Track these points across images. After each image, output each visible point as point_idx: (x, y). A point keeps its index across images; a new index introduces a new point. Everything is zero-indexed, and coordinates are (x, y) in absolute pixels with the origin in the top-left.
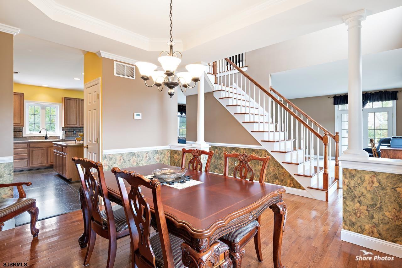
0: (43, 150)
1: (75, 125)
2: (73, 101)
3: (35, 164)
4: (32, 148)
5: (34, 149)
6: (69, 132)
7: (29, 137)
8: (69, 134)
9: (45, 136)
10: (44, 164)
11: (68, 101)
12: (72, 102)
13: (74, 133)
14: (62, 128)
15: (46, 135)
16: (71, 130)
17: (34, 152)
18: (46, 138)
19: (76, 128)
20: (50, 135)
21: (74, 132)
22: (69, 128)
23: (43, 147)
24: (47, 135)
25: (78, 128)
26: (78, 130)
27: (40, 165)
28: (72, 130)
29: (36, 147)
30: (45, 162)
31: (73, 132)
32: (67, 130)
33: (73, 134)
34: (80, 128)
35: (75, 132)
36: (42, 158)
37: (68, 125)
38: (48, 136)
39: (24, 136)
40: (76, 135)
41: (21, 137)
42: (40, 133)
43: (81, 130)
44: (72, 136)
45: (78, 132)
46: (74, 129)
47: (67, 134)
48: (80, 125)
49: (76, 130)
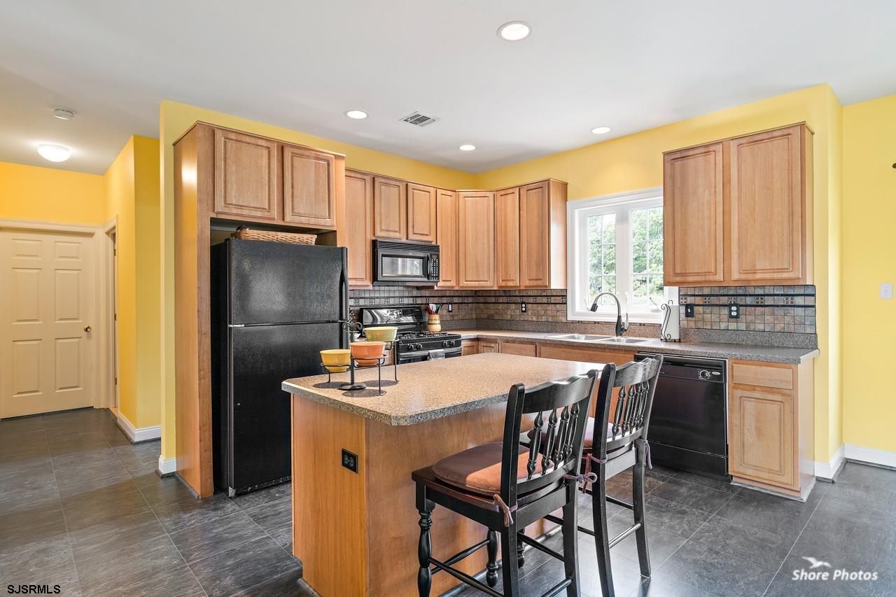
1: (712, 278)
2: (701, 158)
6: (708, 310)
7: (582, 322)
8: (708, 316)
9: (615, 320)
11: (678, 163)
12: (695, 164)
13: (731, 317)
14: (680, 288)
15: (619, 317)
16: (714, 300)
18: (619, 328)
19: (740, 292)
20: (631, 320)
21: (731, 311)
22: (706, 291)
24: (623, 319)
25: (751, 291)
26: (749, 300)
28: (724, 300)
31: (725, 311)
32: (698, 300)
33: (726, 317)
34: (760, 292)
35: (734, 308)
37: (678, 279)
39: (570, 318)
40: (742, 326)
41: (564, 320)
42: (594, 308)
43: (769, 301)
44: (723, 326)
45: (749, 308)
46: (729, 293)
47: (701, 316)
48: (735, 276)
49: (740, 300)
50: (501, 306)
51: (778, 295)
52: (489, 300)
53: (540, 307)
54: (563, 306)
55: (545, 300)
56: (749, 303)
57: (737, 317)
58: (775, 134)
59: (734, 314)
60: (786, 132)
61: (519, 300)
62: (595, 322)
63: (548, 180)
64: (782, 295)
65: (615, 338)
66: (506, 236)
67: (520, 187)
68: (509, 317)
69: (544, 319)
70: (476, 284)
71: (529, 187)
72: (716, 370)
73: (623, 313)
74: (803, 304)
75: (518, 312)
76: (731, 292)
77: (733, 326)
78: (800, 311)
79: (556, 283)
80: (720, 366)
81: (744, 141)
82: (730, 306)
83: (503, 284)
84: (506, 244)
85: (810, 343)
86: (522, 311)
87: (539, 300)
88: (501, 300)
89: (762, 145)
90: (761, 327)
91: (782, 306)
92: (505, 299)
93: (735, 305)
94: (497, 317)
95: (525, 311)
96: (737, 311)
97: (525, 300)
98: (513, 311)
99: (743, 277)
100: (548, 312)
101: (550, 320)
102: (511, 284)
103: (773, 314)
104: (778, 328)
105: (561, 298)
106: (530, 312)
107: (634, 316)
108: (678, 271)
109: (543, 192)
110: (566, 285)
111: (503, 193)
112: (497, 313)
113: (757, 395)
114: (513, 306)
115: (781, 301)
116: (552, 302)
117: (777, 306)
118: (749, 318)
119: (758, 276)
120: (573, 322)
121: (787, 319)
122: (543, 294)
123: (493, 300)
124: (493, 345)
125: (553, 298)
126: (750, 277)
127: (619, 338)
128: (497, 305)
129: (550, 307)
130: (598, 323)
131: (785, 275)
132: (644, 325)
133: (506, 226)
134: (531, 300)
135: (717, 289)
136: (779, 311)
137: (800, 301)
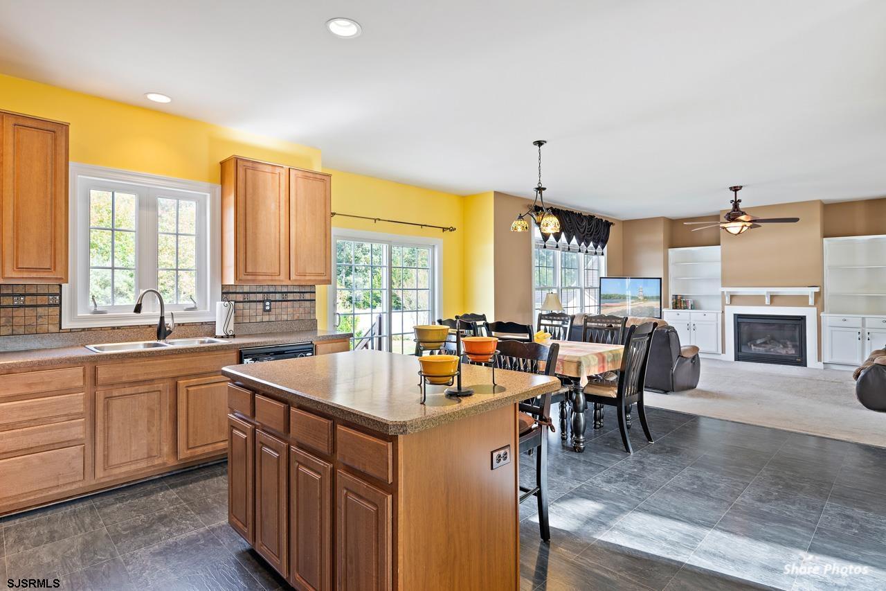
0: (155, 395)
3: (119, 466)
4: (103, 385)
5: (116, 393)
6: (247, 305)
7: (89, 329)
8: (246, 312)
9: (157, 321)
10: (157, 462)
11: (249, 170)
13: (265, 310)
14: (223, 286)
15: (162, 318)
16: (252, 297)
17: (116, 404)
18: (162, 332)
19: (272, 290)
20: (177, 321)
21: (265, 306)
22: (246, 289)
23: (153, 380)
24: (167, 321)
25: (279, 289)
26: (278, 297)
27: (143, 465)
28: (260, 297)
29: (124, 379)
30: (166, 449)
31: (260, 306)
32: (240, 297)
33: (260, 311)
34: (285, 289)
35: (268, 303)
36: (149, 430)
37: (249, 277)
38: (171, 324)
39: (67, 325)
40: (273, 318)
41: (54, 329)
42: (138, 309)
43: (290, 297)
44: (259, 319)
45: (277, 303)
46: (264, 291)
47: (241, 312)
48: (293, 277)
49: (272, 297)
51: (296, 292)
54: (52, 309)
56: (277, 299)
57: (270, 310)
58: (318, 176)
59: (268, 308)
60: (323, 177)
64: (299, 292)
65: (155, 343)
69: (6, 331)
73: (167, 312)
74: (309, 299)
76: (265, 290)
77: (266, 318)
78: (308, 303)
80: (311, 348)
82: (263, 301)
90: (285, 317)
91: (299, 300)
93: (268, 300)
96: (270, 306)
100: (17, 319)
101: (22, 330)
103: (293, 307)
104: (296, 318)
105: (51, 297)
107: (180, 315)
108: (249, 270)
115: (297, 297)
116: (26, 304)
117: (295, 301)
118: (278, 311)
120: (73, 331)
121: (301, 310)
122: (5, 292)
125: (28, 297)
126: (303, 278)
127: (161, 342)
129: (20, 312)
131: (323, 278)
132: (183, 324)
136: (296, 304)
137: (307, 296)
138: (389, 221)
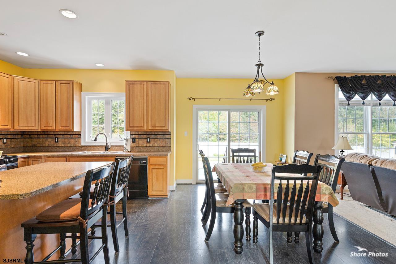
1: (142, 128)
2: (139, 86)
6: (140, 140)
8: (140, 142)
9: (105, 144)
11: (131, 86)
12: (137, 87)
13: (147, 142)
15: (107, 143)
16: (142, 136)
19: (150, 133)
20: (112, 144)
21: (147, 140)
22: (140, 133)
24: (108, 144)
25: (153, 133)
26: (153, 136)
28: (145, 136)
31: (146, 140)
34: (156, 134)
35: (148, 139)
37: (131, 128)
38: (110, 146)
39: (83, 144)
40: (151, 145)
41: (80, 145)
42: (96, 140)
43: (159, 136)
44: (145, 145)
45: (153, 139)
47: (138, 142)
48: (150, 128)
49: (150, 136)
50: (41, 140)
51: (161, 135)
52: (33, 136)
53: (66, 140)
54: (79, 139)
55: (69, 136)
56: (153, 137)
57: (149, 142)
58: (162, 83)
59: (148, 141)
60: (164, 83)
61: (53, 136)
62: (95, 146)
63: (73, 81)
64: (162, 135)
65: (105, 152)
66: (47, 104)
67: (56, 81)
68: (47, 145)
69: (69, 145)
70: (26, 128)
71: (62, 83)
72: (145, 161)
73: (108, 141)
75: (53, 142)
76: (147, 134)
77: (148, 145)
78: (167, 140)
79: (76, 129)
80: (146, 159)
81: (153, 83)
83: (45, 128)
84: (47, 108)
85: (169, 149)
86: (56, 142)
87: (65, 136)
88: (41, 136)
89: (158, 85)
90: (156, 145)
91: (162, 138)
92: (44, 136)
93: (149, 138)
94: (38, 145)
95: (57, 142)
96: (149, 140)
97: (57, 136)
98: (50, 142)
99: (152, 128)
100: (71, 142)
101: (72, 145)
102: (50, 128)
103: (160, 141)
104: (161, 145)
105: (79, 135)
106: (60, 143)
107: (113, 143)
108: (131, 126)
109: (69, 86)
110: (81, 130)
111: (45, 82)
112: (38, 143)
113: (156, 167)
114: (50, 140)
115: (162, 136)
116: (73, 137)
117: (161, 138)
118: (153, 142)
119: (156, 128)
120: (84, 146)
121: (163, 142)
122: (68, 134)
123: (36, 136)
124: (39, 160)
125: (73, 135)
126: (154, 128)
127: (107, 152)
128: (38, 139)
129: (72, 140)
130: (97, 146)
131: (164, 128)
132: (117, 146)
133: (47, 99)
134: (61, 136)
135: (143, 132)
136: (161, 140)
137: (167, 136)
138: (226, 99)
